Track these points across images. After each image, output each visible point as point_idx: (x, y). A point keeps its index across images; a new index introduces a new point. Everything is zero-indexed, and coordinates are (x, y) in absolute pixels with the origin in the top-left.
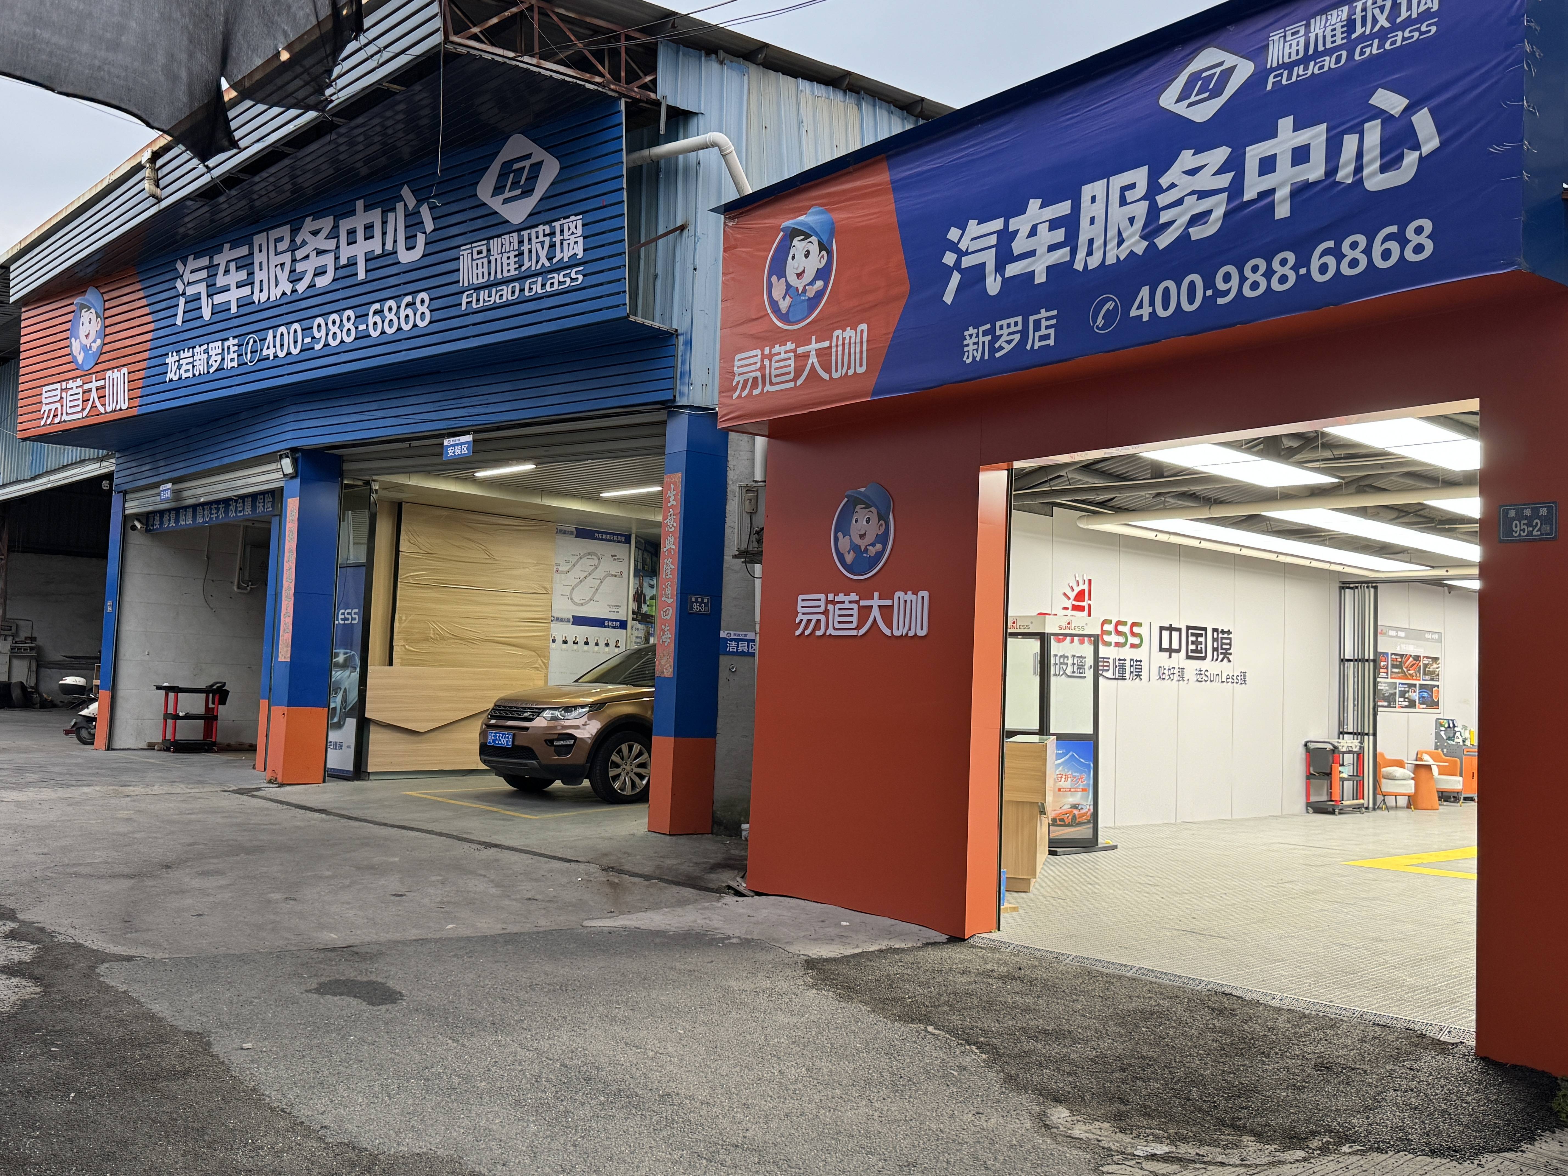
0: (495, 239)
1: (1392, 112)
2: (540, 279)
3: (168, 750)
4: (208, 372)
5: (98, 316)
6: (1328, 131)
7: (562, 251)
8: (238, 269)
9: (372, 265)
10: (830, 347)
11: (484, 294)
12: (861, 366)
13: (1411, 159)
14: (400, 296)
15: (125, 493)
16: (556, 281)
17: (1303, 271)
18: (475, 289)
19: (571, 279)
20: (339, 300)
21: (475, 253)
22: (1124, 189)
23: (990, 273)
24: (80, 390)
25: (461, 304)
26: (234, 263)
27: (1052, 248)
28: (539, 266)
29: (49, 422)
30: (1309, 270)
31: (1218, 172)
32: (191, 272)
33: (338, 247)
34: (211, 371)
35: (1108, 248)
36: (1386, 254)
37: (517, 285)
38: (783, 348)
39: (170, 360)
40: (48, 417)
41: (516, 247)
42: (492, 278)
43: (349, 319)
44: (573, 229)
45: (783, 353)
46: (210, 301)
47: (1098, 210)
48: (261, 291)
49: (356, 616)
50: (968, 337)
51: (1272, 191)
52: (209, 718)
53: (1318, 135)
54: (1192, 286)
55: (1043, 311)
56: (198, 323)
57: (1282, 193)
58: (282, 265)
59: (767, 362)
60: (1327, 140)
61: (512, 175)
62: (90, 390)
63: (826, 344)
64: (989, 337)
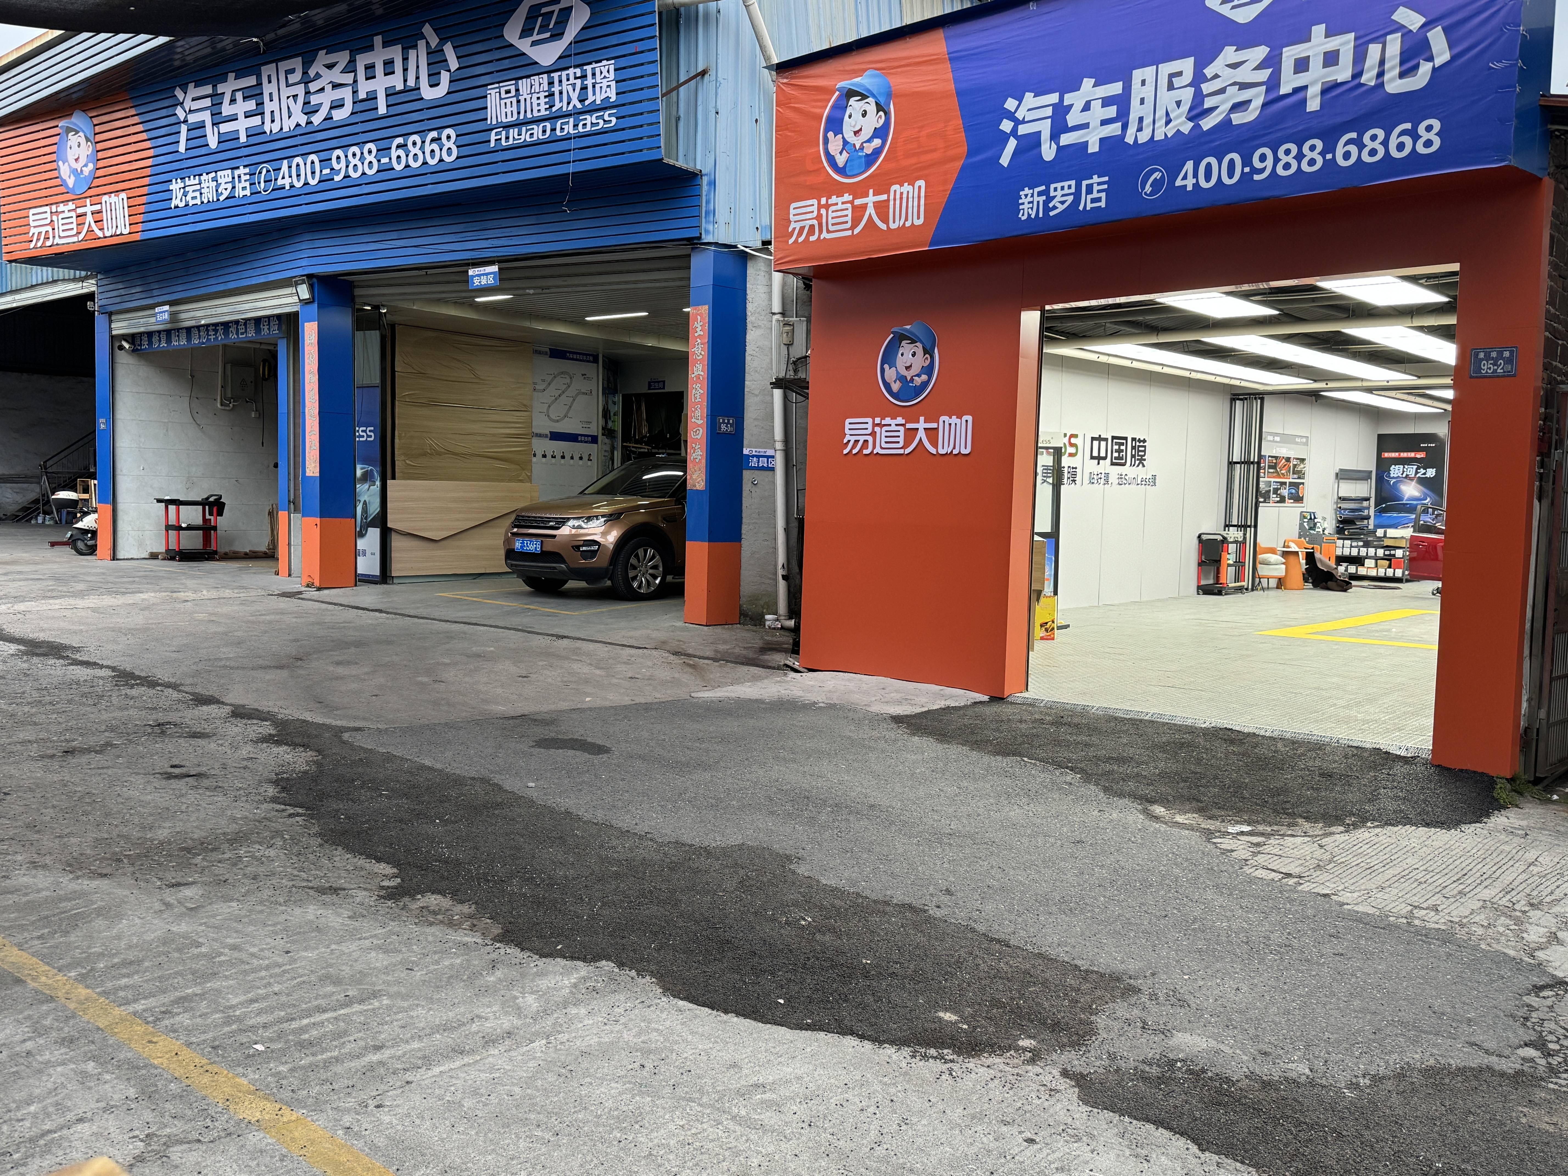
0: (524, 80)
1: (1411, 28)
2: (571, 120)
3: (172, 558)
4: (218, 200)
5: (88, 140)
6: (1356, 39)
7: (594, 94)
8: (245, 98)
9: (393, 100)
10: (888, 200)
11: (512, 132)
12: (918, 218)
13: (1425, 69)
14: (424, 131)
15: (110, 314)
16: (588, 122)
17: (1329, 156)
18: (504, 127)
19: (605, 121)
20: (358, 133)
21: (503, 92)
22: (1171, 76)
23: (1045, 142)
24: (73, 214)
25: (489, 141)
26: (241, 92)
27: (1104, 122)
28: (571, 107)
29: (39, 244)
30: (1334, 156)
31: (1257, 68)
32: (193, 100)
33: (355, 81)
34: (222, 198)
35: (1156, 126)
36: (1401, 147)
37: (548, 125)
38: (840, 200)
39: (175, 186)
40: (38, 239)
41: (546, 88)
42: (522, 117)
43: (370, 152)
44: (605, 73)
45: (840, 204)
46: (216, 129)
47: (1148, 92)
48: (273, 121)
49: (372, 434)
50: (1023, 197)
51: (1305, 88)
52: (207, 529)
53: (1347, 43)
54: (1232, 163)
55: (1095, 177)
56: (203, 151)
57: (1314, 91)
58: (295, 97)
59: (823, 211)
60: (1355, 47)
61: (540, 19)
62: (85, 214)
63: (884, 197)
64: (1044, 198)
